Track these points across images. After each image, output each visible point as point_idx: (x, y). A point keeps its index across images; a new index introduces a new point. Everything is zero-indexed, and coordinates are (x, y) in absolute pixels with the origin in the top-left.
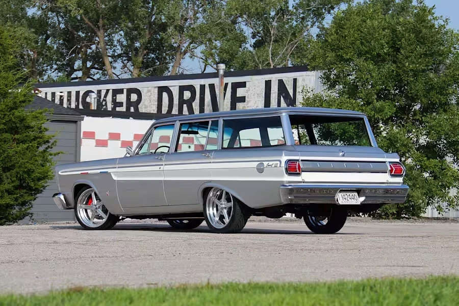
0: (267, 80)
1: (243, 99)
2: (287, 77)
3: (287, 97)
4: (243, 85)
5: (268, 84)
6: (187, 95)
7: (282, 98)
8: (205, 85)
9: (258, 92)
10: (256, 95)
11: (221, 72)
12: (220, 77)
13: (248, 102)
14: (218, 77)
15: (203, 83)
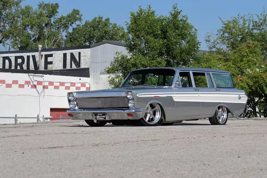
0: (64, 53)
1: (51, 63)
2: (75, 52)
3: (75, 61)
4: (51, 55)
5: (65, 55)
6: (20, 61)
7: (73, 62)
8: (30, 56)
9: (60, 59)
10: (58, 61)
11: (40, 49)
12: (39, 51)
13: (54, 64)
14: (38, 51)
15: (28, 55)
